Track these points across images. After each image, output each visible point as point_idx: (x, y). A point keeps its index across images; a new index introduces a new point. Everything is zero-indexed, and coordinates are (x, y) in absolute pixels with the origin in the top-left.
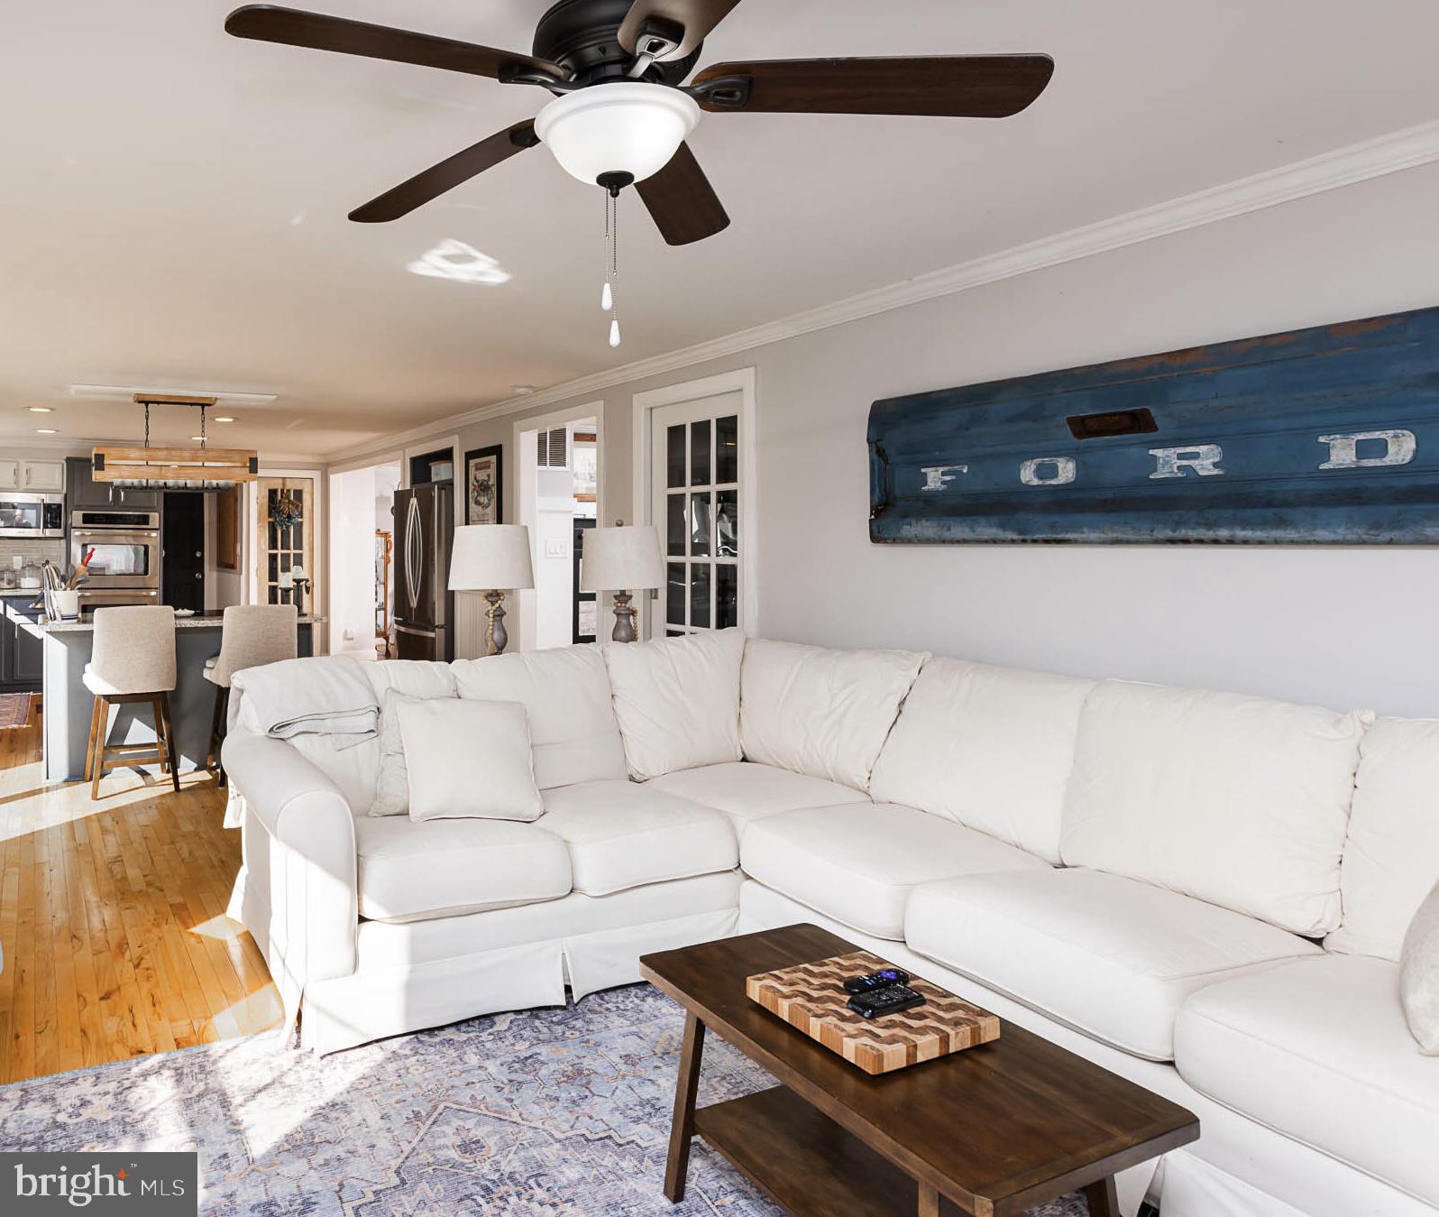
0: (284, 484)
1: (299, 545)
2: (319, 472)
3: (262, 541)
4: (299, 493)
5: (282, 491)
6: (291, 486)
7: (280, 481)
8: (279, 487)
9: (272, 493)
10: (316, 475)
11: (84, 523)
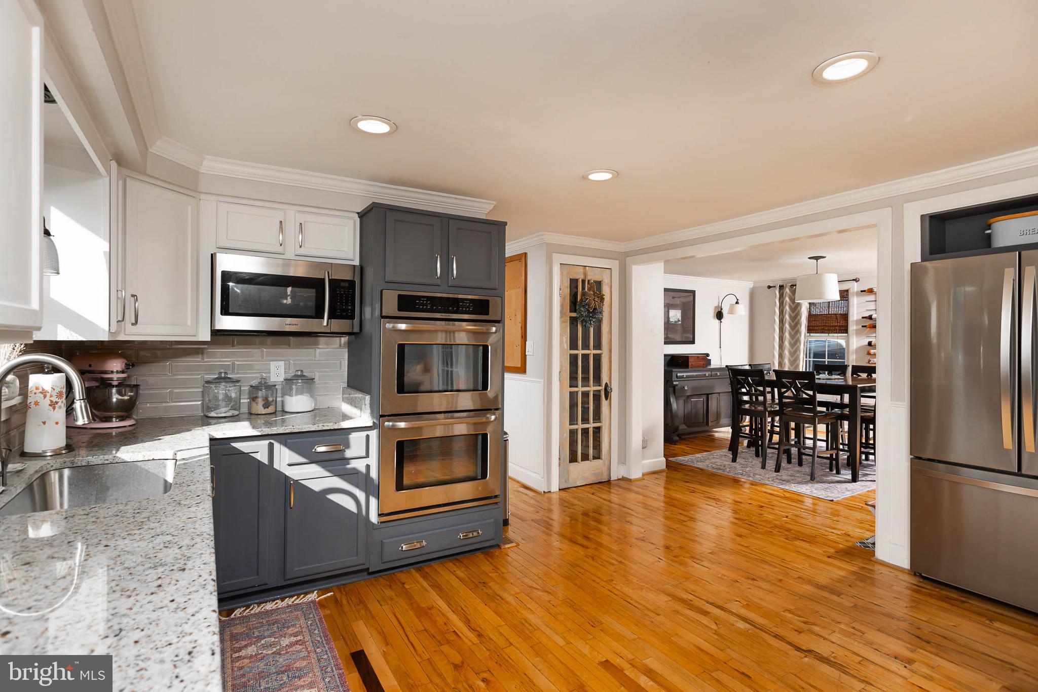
0: (585, 274)
1: (598, 346)
2: (617, 262)
3: (564, 339)
4: (599, 284)
5: (583, 281)
6: (593, 276)
7: (581, 270)
8: (580, 277)
9: (574, 283)
10: (614, 265)
11: (399, 310)
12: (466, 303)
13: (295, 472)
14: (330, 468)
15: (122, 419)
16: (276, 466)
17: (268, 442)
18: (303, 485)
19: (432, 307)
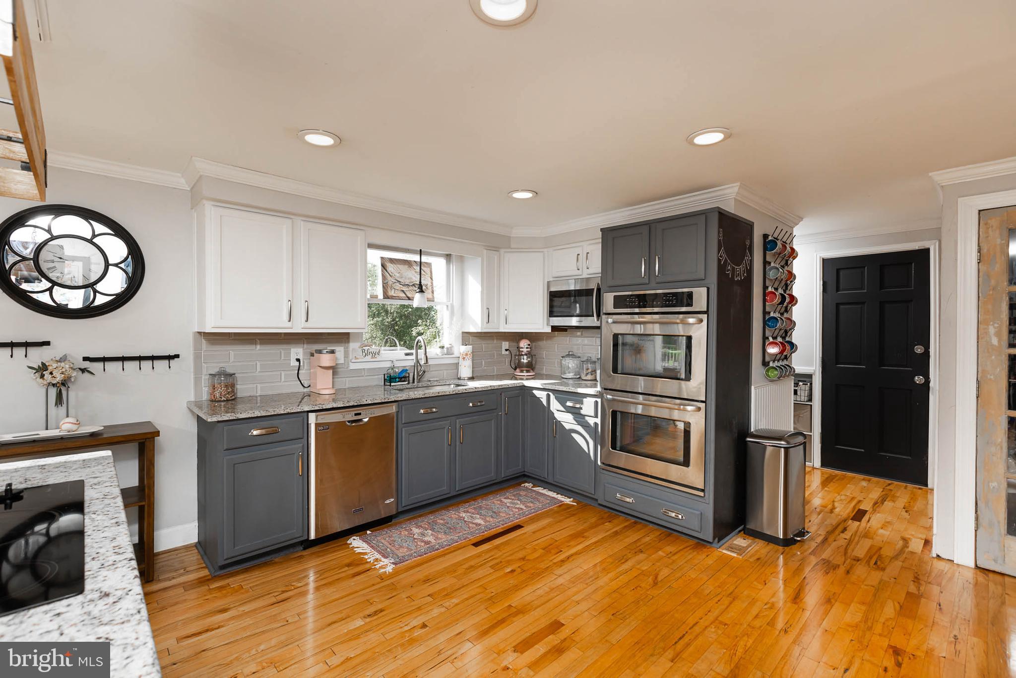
11: (614, 308)
12: (670, 297)
13: (560, 416)
14: (577, 419)
15: (528, 371)
16: (551, 409)
17: (546, 393)
18: (562, 424)
19: (639, 303)
